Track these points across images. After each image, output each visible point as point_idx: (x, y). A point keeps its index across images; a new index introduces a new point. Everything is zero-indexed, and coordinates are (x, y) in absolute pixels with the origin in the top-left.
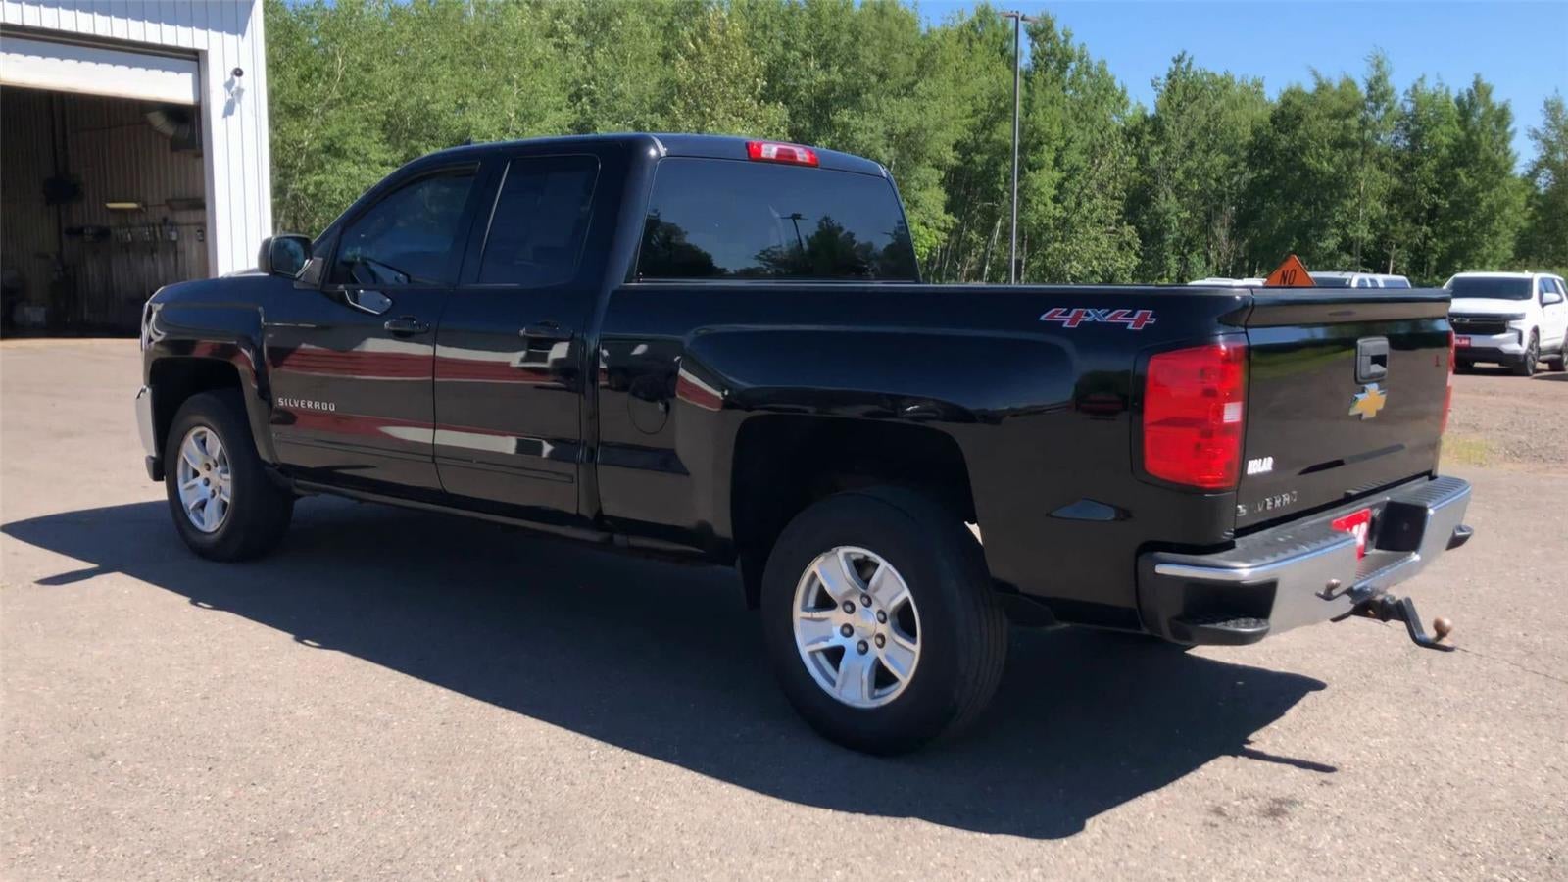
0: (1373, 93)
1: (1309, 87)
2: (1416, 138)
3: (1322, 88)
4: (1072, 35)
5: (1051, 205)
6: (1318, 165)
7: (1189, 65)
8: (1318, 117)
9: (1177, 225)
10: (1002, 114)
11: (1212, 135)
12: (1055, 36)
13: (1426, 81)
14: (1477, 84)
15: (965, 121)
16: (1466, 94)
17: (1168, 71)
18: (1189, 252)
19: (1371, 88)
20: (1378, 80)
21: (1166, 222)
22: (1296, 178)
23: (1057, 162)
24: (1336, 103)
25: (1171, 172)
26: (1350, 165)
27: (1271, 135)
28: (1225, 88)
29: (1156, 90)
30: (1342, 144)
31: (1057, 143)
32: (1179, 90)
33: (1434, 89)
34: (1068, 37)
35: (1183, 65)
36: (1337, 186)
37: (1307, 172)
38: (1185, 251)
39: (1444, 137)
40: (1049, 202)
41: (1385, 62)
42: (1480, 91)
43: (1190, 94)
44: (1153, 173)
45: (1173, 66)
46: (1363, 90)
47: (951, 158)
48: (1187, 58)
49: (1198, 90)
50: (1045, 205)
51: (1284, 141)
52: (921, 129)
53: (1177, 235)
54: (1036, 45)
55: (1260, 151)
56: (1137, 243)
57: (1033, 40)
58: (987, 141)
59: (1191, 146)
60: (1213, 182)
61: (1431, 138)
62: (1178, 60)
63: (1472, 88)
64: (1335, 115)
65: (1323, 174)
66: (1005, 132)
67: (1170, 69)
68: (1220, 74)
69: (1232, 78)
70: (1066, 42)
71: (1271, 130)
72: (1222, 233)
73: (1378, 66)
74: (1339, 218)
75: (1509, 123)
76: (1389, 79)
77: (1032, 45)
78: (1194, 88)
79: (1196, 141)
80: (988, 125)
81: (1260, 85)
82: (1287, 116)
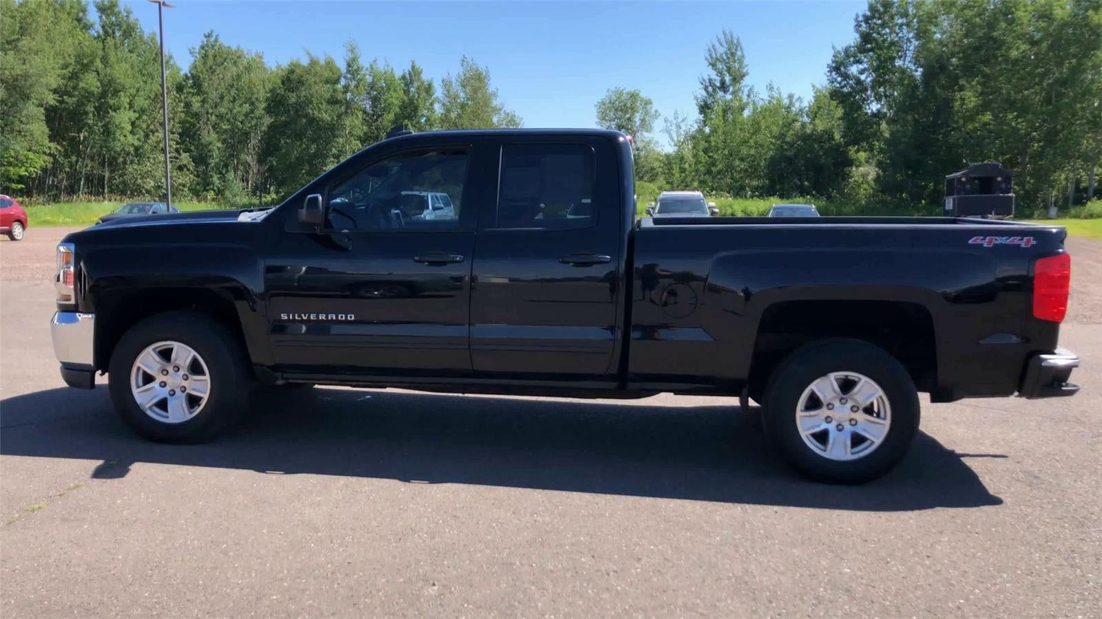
0: (350, 69)
1: (305, 62)
2: (375, 100)
3: (313, 63)
4: (131, 12)
5: (130, 137)
6: (320, 116)
7: (216, 40)
8: (315, 83)
9: (217, 152)
10: (85, 67)
11: (238, 91)
12: (119, 13)
13: (378, 62)
14: (413, 67)
15: (59, 72)
16: (408, 73)
17: (201, 44)
18: (226, 173)
19: (349, 65)
20: (354, 60)
21: (210, 151)
22: (303, 124)
23: (131, 105)
24: (327, 74)
25: (209, 116)
26: (339, 116)
27: (283, 93)
28: (239, 57)
29: (193, 56)
30: (333, 101)
31: (131, 91)
32: (211, 57)
33: (384, 69)
34: (129, 13)
35: (212, 39)
36: (332, 130)
37: (312, 121)
38: (224, 171)
39: (395, 99)
40: (128, 134)
41: (357, 50)
42: (415, 73)
43: (219, 60)
44: (197, 116)
45: (205, 40)
46: (342, 66)
47: (51, 99)
48: (214, 35)
49: (224, 58)
50: (125, 136)
51: (293, 99)
52: (26, 76)
53: (217, 160)
54: (104, 17)
55: (276, 104)
56: (191, 166)
57: (102, 13)
58: (75, 88)
59: (222, 98)
60: (240, 124)
61: (385, 101)
62: (208, 36)
63: (411, 70)
64: (327, 82)
65: (323, 121)
66: (91, 82)
67: (203, 42)
68: (234, 48)
69: (242, 51)
70: (127, 16)
71: (283, 90)
72: (250, 159)
73: (352, 51)
74: (334, 151)
75: (433, 94)
76: (360, 60)
77: (101, 17)
78: (221, 57)
79: (224, 94)
80: (74, 76)
81: (261, 57)
82: (292, 80)
